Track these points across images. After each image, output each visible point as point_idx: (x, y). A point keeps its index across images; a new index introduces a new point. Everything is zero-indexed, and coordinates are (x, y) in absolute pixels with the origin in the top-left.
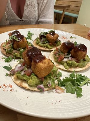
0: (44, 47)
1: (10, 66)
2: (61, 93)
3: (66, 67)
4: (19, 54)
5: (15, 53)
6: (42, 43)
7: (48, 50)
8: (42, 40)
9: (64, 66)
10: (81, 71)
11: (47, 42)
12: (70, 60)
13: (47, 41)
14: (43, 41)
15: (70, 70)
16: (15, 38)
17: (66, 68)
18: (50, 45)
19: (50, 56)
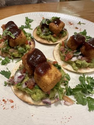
0: (47, 39)
1: (8, 71)
2: (70, 105)
3: (75, 68)
4: (18, 53)
5: (12, 53)
6: (44, 34)
7: (51, 43)
8: (44, 31)
9: (73, 67)
10: (92, 72)
11: (50, 34)
12: (79, 59)
13: (50, 32)
14: (46, 32)
15: (79, 71)
16: (10, 34)
17: (75, 70)
18: (54, 37)
19: (55, 52)
